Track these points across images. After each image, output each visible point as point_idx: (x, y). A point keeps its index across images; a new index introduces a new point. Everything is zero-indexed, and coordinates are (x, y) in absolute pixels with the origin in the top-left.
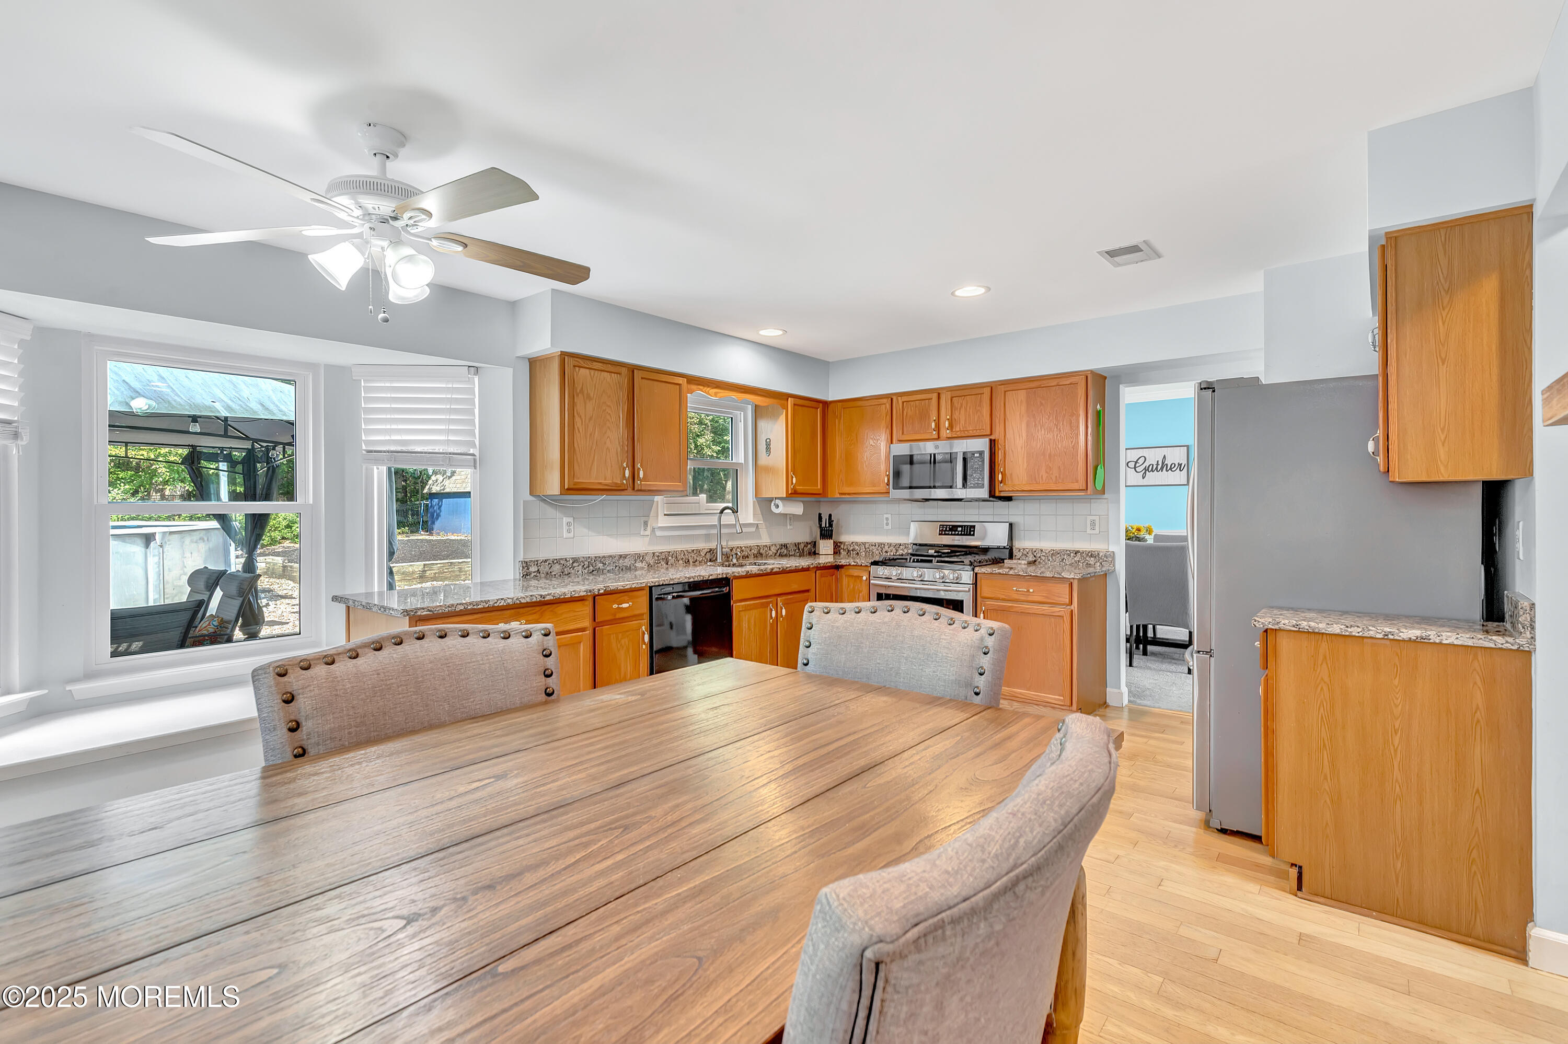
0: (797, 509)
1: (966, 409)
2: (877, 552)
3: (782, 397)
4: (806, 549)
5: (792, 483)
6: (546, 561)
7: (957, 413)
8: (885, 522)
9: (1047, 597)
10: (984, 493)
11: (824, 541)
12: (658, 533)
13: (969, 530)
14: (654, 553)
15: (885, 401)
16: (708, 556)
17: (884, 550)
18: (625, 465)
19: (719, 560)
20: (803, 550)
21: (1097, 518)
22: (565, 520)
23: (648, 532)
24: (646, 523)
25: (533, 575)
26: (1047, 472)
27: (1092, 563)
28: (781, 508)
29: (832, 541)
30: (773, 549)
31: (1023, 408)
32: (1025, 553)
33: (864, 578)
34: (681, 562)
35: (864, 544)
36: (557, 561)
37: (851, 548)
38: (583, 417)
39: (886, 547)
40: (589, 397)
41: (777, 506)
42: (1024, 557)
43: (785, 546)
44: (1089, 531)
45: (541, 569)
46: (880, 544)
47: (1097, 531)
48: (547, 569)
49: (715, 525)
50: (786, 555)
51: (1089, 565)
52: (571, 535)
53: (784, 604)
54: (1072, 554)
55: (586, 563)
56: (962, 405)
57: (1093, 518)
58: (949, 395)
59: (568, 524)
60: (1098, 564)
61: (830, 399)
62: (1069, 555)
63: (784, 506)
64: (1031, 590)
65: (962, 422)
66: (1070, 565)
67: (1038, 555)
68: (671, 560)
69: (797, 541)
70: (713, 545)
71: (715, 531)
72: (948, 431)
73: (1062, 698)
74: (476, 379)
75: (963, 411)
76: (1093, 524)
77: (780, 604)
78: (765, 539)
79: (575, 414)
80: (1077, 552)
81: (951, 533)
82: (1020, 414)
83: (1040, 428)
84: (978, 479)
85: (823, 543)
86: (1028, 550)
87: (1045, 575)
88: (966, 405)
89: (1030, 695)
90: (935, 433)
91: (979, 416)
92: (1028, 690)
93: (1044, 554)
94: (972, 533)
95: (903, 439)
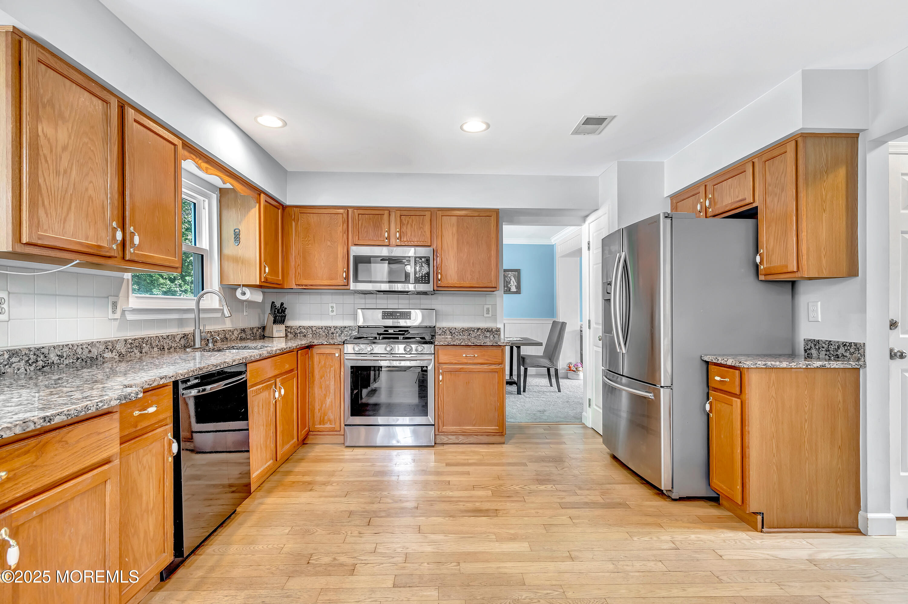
0: (258, 297)
1: (412, 226)
2: (324, 334)
3: (258, 191)
4: (258, 333)
5: (265, 272)
7: (405, 228)
8: (331, 309)
9: (487, 360)
10: (428, 287)
11: (277, 325)
12: (130, 317)
13: (405, 315)
14: (126, 341)
15: (341, 211)
16: (183, 342)
17: (330, 332)
18: (114, 224)
19: (198, 345)
20: (256, 334)
21: (490, 307)
24: (115, 305)
26: (471, 275)
27: (488, 336)
28: (249, 295)
29: (284, 326)
30: (236, 333)
31: (455, 229)
32: (444, 330)
33: (337, 355)
34: (156, 349)
35: (311, 327)
37: (299, 331)
38: (52, 142)
39: (333, 330)
40: (61, 117)
41: (244, 294)
42: (443, 333)
43: (243, 330)
44: (486, 315)
46: (326, 328)
47: (490, 315)
50: (244, 339)
51: (486, 337)
52: (5, 317)
53: (282, 384)
54: (475, 331)
55: (33, 357)
56: (408, 222)
57: (487, 307)
58: (398, 213)
60: (492, 336)
62: (474, 331)
63: (251, 293)
64: (476, 355)
65: (409, 234)
67: (453, 332)
68: (146, 348)
69: (252, 326)
70: (188, 330)
71: (192, 316)
72: (398, 241)
73: (497, 428)
75: (409, 226)
76: (488, 310)
77: (279, 384)
78: (228, 325)
79: (40, 133)
80: (478, 329)
81: (391, 317)
82: (452, 233)
83: (466, 244)
84: (425, 277)
85: (276, 327)
86: (446, 329)
87: (486, 344)
88: (412, 223)
89: (476, 430)
90: (386, 241)
91: (422, 232)
92: (474, 426)
93: (457, 331)
94: (408, 317)
95: (359, 244)
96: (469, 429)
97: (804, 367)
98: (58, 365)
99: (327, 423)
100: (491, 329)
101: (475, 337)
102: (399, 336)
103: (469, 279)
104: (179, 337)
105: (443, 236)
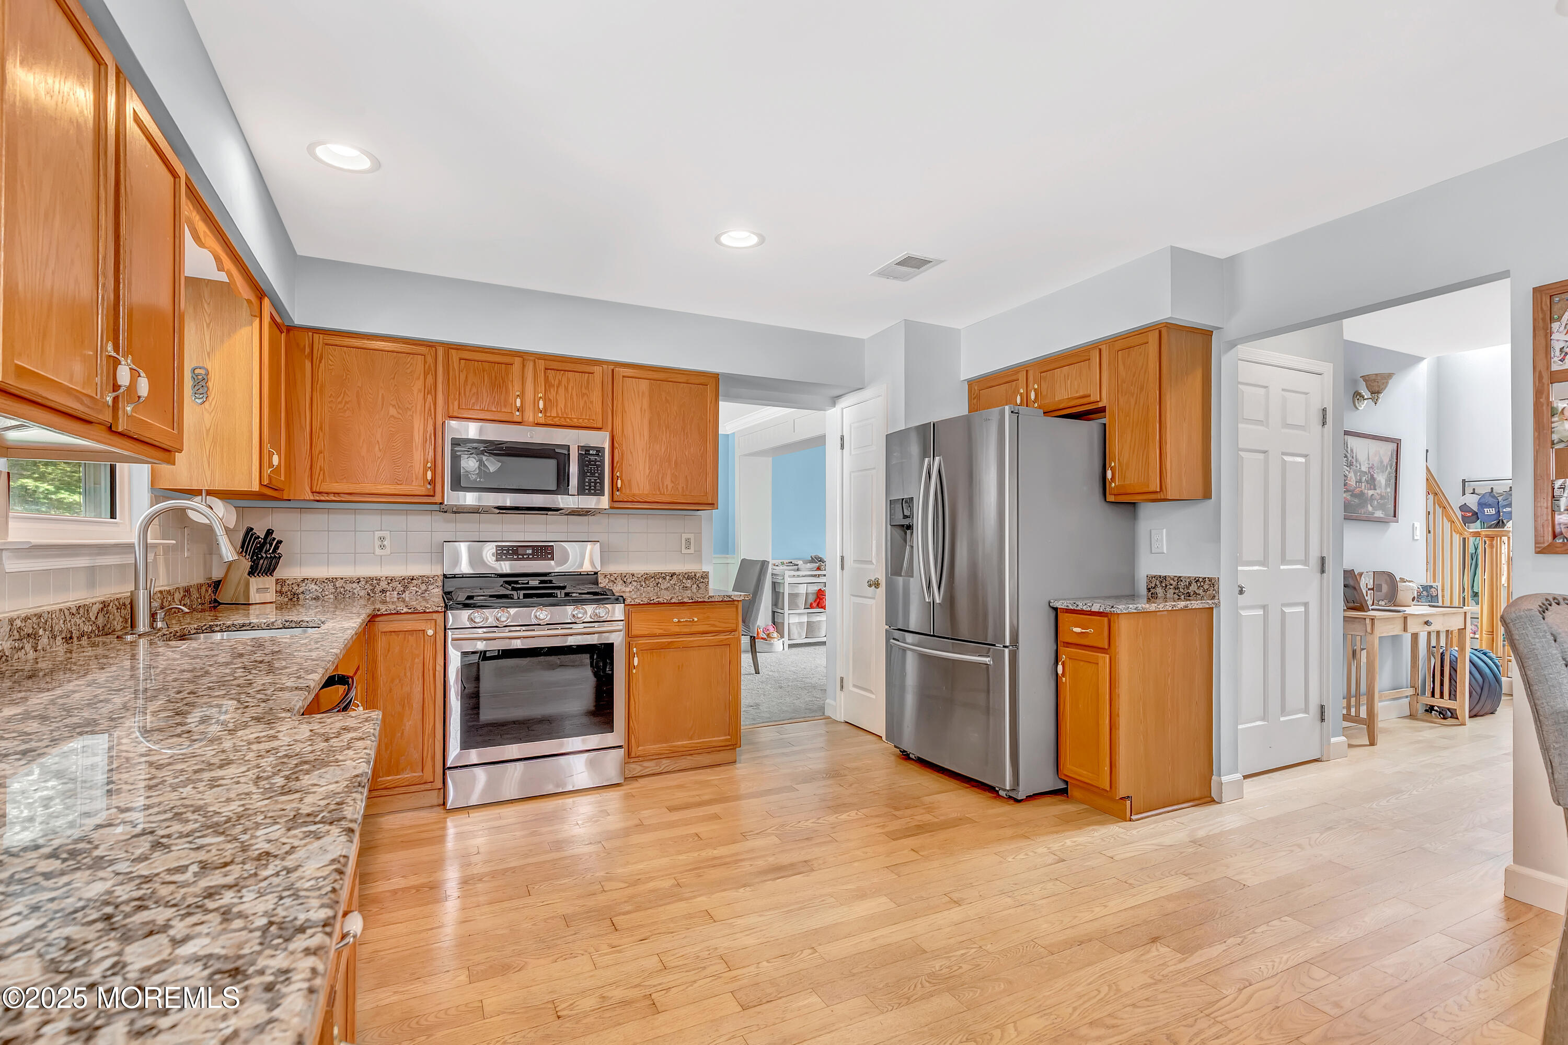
1: (566, 389)
2: (362, 593)
3: (256, 291)
5: (271, 465)
7: (553, 392)
8: (378, 543)
9: (713, 625)
11: (258, 578)
13: (543, 551)
16: (101, 620)
17: (378, 589)
19: (143, 626)
21: (691, 536)
26: (672, 482)
27: (689, 585)
29: (274, 578)
30: (177, 598)
31: (644, 402)
33: (429, 632)
35: (333, 580)
39: (383, 584)
42: (611, 584)
44: (684, 551)
46: (369, 580)
47: (691, 550)
51: (685, 588)
54: (668, 578)
56: (560, 383)
57: (688, 536)
58: (541, 364)
60: (695, 586)
62: (664, 578)
64: (696, 619)
65: (561, 405)
72: (540, 415)
75: (562, 390)
76: (688, 541)
80: (673, 575)
81: (515, 557)
82: (641, 408)
83: (664, 429)
84: (595, 484)
85: (256, 582)
86: (616, 576)
88: (568, 383)
89: (693, 745)
90: (517, 413)
91: (585, 402)
92: (691, 738)
93: (636, 579)
94: (549, 556)
95: (460, 416)
96: (683, 746)
97: (1170, 609)
99: (403, 770)
100: (693, 574)
101: (667, 589)
103: (669, 488)
104: (95, 609)
105: (625, 412)
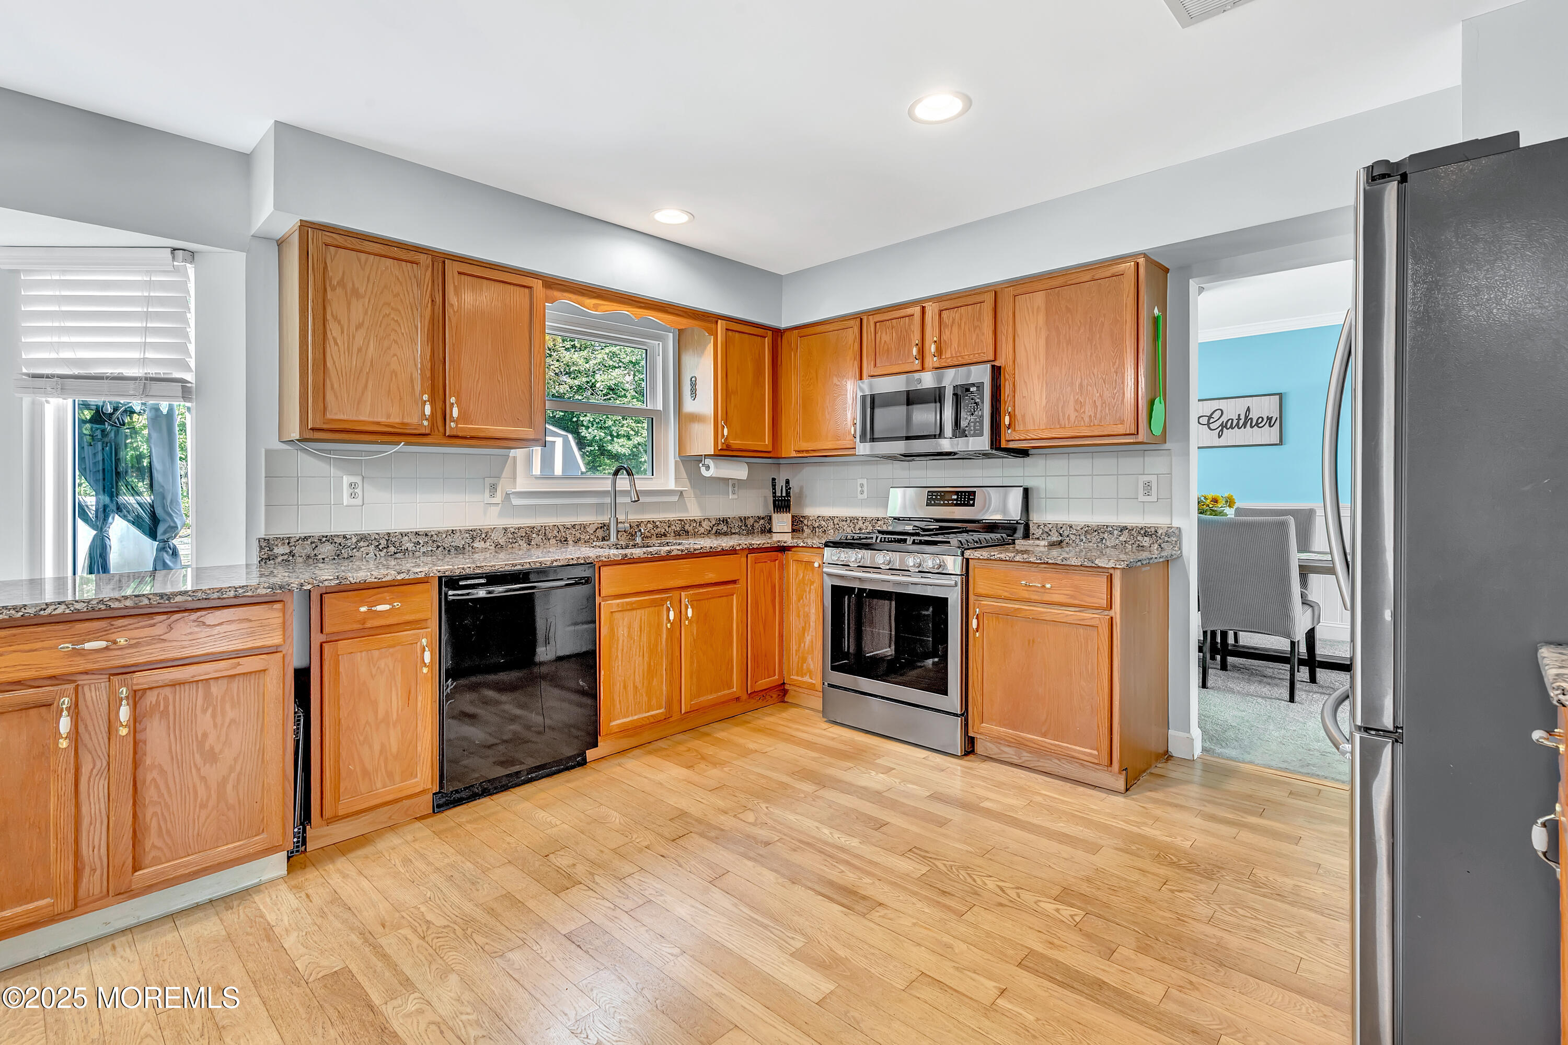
0: (738, 471)
1: (960, 326)
3: (707, 318)
4: (757, 525)
5: (723, 435)
6: (306, 538)
7: (948, 332)
8: (860, 489)
9: (1072, 597)
10: (982, 443)
11: (779, 515)
12: (516, 501)
13: (966, 497)
14: (506, 529)
15: (852, 323)
16: (600, 533)
17: (857, 527)
18: (425, 397)
19: (613, 538)
20: (751, 525)
21: (1153, 479)
22: (346, 480)
23: (498, 499)
24: (493, 488)
25: (280, 559)
26: (1076, 410)
27: (1146, 544)
28: (713, 470)
29: (789, 515)
30: (706, 525)
31: (1041, 319)
32: (1047, 530)
33: (816, 565)
34: (553, 541)
35: (832, 518)
36: (329, 539)
37: (817, 524)
38: (344, 322)
39: (860, 523)
40: (356, 293)
41: (708, 468)
42: (1045, 536)
43: (725, 521)
44: (1142, 498)
45: (297, 550)
46: (852, 519)
47: (1153, 498)
48: (308, 550)
49: (608, 492)
50: (725, 534)
51: (1141, 547)
52: (358, 501)
53: (691, 602)
54: (1116, 532)
55: (383, 542)
56: (954, 320)
57: (1146, 478)
58: (937, 306)
59: (352, 485)
60: (1156, 546)
61: (784, 324)
62: (1111, 533)
63: (716, 467)
64: (1048, 586)
65: (955, 344)
66: (1112, 547)
67: (1066, 533)
68: (536, 539)
69: (747, 514)
70: (605, 519)
71: (608, 500)
72: (935, 359)
73: (1095, 752)
74: (191, 269)
75: (955, 329)
76: (1148, 486)
77: (685, 601)
78: (693, 511)
79: (329, 317)
80: (1123, 529)
81: (942, 502)
82: (1036, 328)
83: (1065, 345)
84: (975, 424)
85: (776, 517)
86: (1050, 526)
87: (1068, 563)
88: (961, 320)
89: (1047, 746)
90: (917, 362)
91: (978, 335)
92: (1043, 735)
93: (1074, 532)
94: (971, 502)
95: (875, 374)
96: (1032, 741)
98: (414, 552)
99: (806, 674)
100: (1153, 530)
101: (1114, 547)
102: (908, 538)
103: (1073, 418)
104: (593, 527)
105: (1018, 335)
